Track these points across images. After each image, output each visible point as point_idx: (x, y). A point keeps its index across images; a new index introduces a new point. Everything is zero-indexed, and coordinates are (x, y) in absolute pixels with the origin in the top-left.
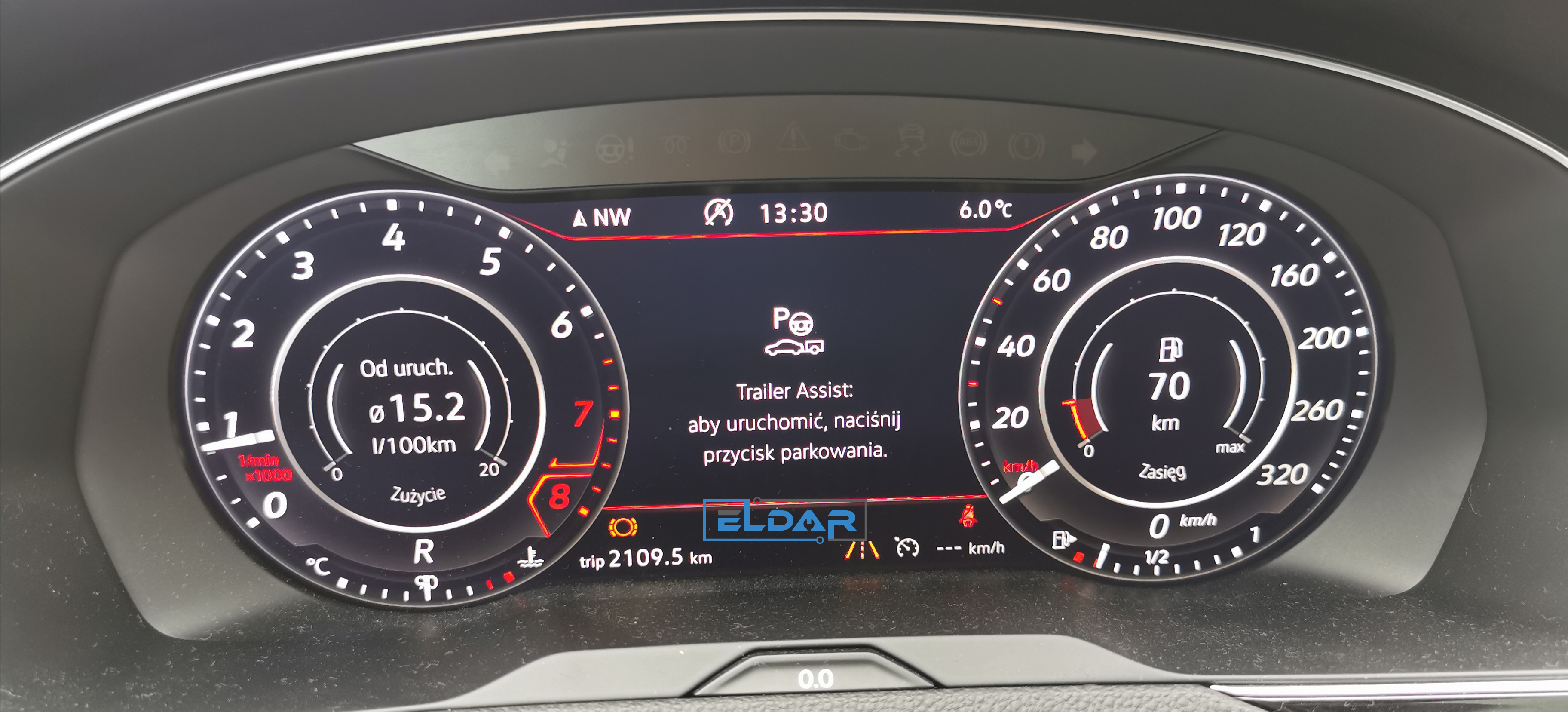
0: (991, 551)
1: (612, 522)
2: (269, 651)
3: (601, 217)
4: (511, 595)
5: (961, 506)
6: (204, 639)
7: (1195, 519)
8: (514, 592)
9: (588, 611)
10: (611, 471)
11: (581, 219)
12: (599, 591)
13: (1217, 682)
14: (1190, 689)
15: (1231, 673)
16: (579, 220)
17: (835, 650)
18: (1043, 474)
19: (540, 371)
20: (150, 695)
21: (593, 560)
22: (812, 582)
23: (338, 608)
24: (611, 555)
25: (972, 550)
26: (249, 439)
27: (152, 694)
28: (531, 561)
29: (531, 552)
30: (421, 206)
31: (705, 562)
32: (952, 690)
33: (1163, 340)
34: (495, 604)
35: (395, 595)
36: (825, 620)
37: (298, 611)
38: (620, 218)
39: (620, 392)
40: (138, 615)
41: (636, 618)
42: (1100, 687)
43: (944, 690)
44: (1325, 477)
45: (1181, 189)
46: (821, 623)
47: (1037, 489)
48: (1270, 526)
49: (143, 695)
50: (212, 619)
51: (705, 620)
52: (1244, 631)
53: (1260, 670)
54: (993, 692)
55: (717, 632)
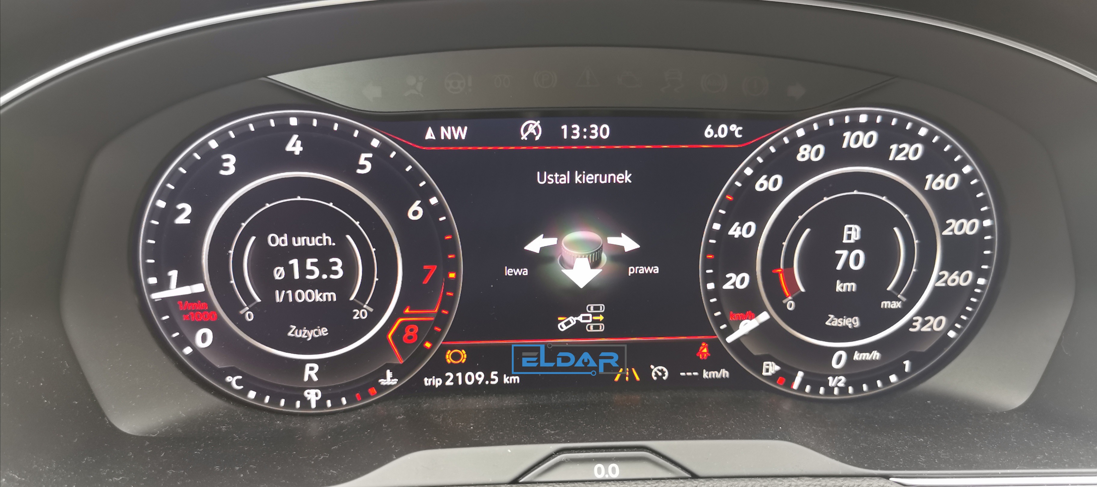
0: (718, 376)
1: (448, 353)
2: (203, 445)
3: (445, 133)
4: (374, 404)
5: (699, 343)
6: (154, 436)
7: (864, 354)
8: (376, 402)
9: (435, 418)
10: (448, 316)
11: (431, 134)
12: (439, 403)
13: (894, 476)
14: (876, 481)
15: (904, 470)
16: (430, 135)
17: (620, 450)
18: (758, 321)
19: (399, 243)
20: (120, 479)
21: (434, 379)
22: (593, 397)
23: (249, 412)
24: (447, 376)
25: (705, 375)
26: (186, 290)
27: (121, 478)
28: (389, 380)
29: (389, 374)
30: (315, 123)
31: (515, 382)
32: (705, 479)
33: (846, 227)
34: (363, 411)
35: (291, 403)
36: (609, 427)
37: (221, 414)
38: (460, 133)
39: (456, 259)
40: (106, 418)
41: (472, 424)
42: (811, 479)
43: (699, 479)
44: (958, 326)
45: (863, 119)
46: (607, 429)
47: (753, 332)
48: (917, 361)
49: (114, 478)
50: (159, 421)
51: (522, 426)
52: (906, 437)
53: (924, 467)
54: (734, 481)
55: (533, 436)
